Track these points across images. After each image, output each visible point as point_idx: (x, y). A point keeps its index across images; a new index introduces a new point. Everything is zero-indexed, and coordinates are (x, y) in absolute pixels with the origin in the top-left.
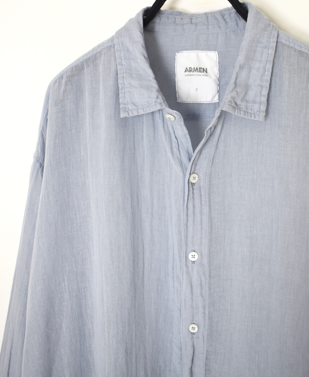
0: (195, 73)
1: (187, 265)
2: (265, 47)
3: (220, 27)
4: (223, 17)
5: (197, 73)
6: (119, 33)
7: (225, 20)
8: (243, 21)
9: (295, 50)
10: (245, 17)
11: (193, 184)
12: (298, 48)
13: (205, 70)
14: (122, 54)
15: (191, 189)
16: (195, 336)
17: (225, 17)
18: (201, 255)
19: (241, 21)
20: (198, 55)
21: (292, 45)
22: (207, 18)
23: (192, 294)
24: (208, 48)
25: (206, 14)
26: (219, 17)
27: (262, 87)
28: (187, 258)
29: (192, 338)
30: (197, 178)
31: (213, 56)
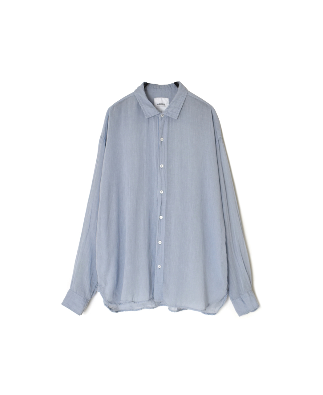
0: (161, 105)
1: (160, 169)
2: (183, 96)
3: (169, 90)
4: (170, 86)
5: (162, 105)
6: (136, 91)
7: (171, 87)
8: (177, 88)
9: (194, 98)
10: (178, 87)
11: (162, 141)
12: (195, 97)
13: (164, 105)
14: (139, 98)
15: (161, 143)
16: (162, 195)
17: (171, 86)
18: (164, 165)
19: (176, 88)
20: (162, 99)
21: (193, 96)
22: (165, 87)
23: (161, 179)
24: (165, 97)
25: (164, 85)
26: (169, 86)
27: (179, 109)
28: (160, 166)
29: (161, 196)
30: (163, 139)
31: (167, 99)
